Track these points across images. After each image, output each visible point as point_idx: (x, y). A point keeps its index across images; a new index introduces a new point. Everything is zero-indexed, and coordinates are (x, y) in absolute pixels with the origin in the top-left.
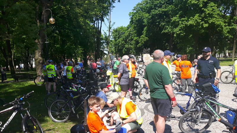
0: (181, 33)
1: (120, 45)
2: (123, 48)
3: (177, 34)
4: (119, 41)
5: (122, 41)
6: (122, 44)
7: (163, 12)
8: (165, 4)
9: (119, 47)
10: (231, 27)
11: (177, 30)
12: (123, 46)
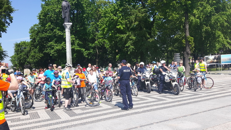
0: (55, 54)
1: (22, 59)
2: (25, 62)
3: (52, 54)
4: (21, 56)
5: (24, 55)
6: (24, 58)
7: (48, 36)
8: (50, 30)
9: (20, 61)
10: (89, 52)
11: (52, 51)
12: (25, 60)
